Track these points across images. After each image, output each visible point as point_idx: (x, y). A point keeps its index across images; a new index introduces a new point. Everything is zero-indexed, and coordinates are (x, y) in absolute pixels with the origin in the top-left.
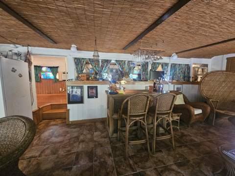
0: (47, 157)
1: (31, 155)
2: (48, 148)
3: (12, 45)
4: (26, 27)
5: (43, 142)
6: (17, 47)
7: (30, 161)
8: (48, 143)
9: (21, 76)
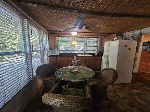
0: (124, 103)
1: (119, 94)
2: (129, 99)
3: (132, 32)
4: (134, 18)
5: (129, 94)
6: (134, 32)
7: (116, 96)
8: (132, 97)
9: (130, 49)
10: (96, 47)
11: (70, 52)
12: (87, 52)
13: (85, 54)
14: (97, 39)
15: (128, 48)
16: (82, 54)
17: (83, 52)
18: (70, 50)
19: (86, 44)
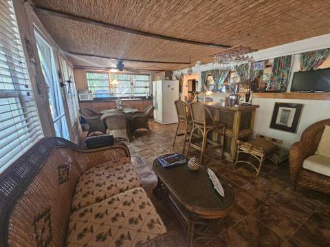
9: (173, 89)
10: (146, 87)
11: (109, 96)
12: (136, 95)
13: (132, 98)
14: (147, 76)
15: (170, 88)
16: (128, 98)
17: (128, 95)
18: (109, 92)
19: (132, 84)
